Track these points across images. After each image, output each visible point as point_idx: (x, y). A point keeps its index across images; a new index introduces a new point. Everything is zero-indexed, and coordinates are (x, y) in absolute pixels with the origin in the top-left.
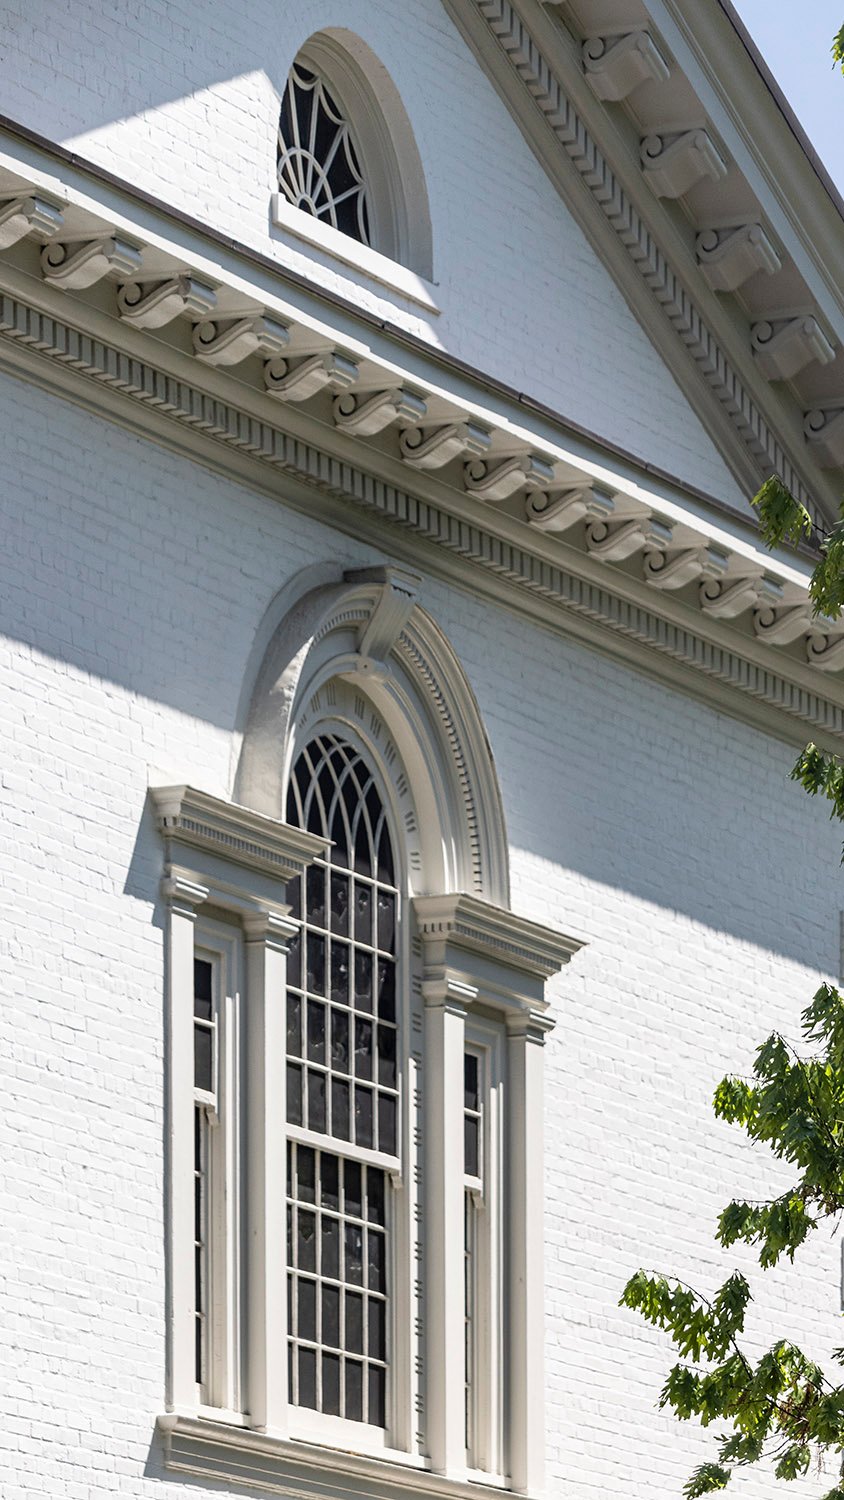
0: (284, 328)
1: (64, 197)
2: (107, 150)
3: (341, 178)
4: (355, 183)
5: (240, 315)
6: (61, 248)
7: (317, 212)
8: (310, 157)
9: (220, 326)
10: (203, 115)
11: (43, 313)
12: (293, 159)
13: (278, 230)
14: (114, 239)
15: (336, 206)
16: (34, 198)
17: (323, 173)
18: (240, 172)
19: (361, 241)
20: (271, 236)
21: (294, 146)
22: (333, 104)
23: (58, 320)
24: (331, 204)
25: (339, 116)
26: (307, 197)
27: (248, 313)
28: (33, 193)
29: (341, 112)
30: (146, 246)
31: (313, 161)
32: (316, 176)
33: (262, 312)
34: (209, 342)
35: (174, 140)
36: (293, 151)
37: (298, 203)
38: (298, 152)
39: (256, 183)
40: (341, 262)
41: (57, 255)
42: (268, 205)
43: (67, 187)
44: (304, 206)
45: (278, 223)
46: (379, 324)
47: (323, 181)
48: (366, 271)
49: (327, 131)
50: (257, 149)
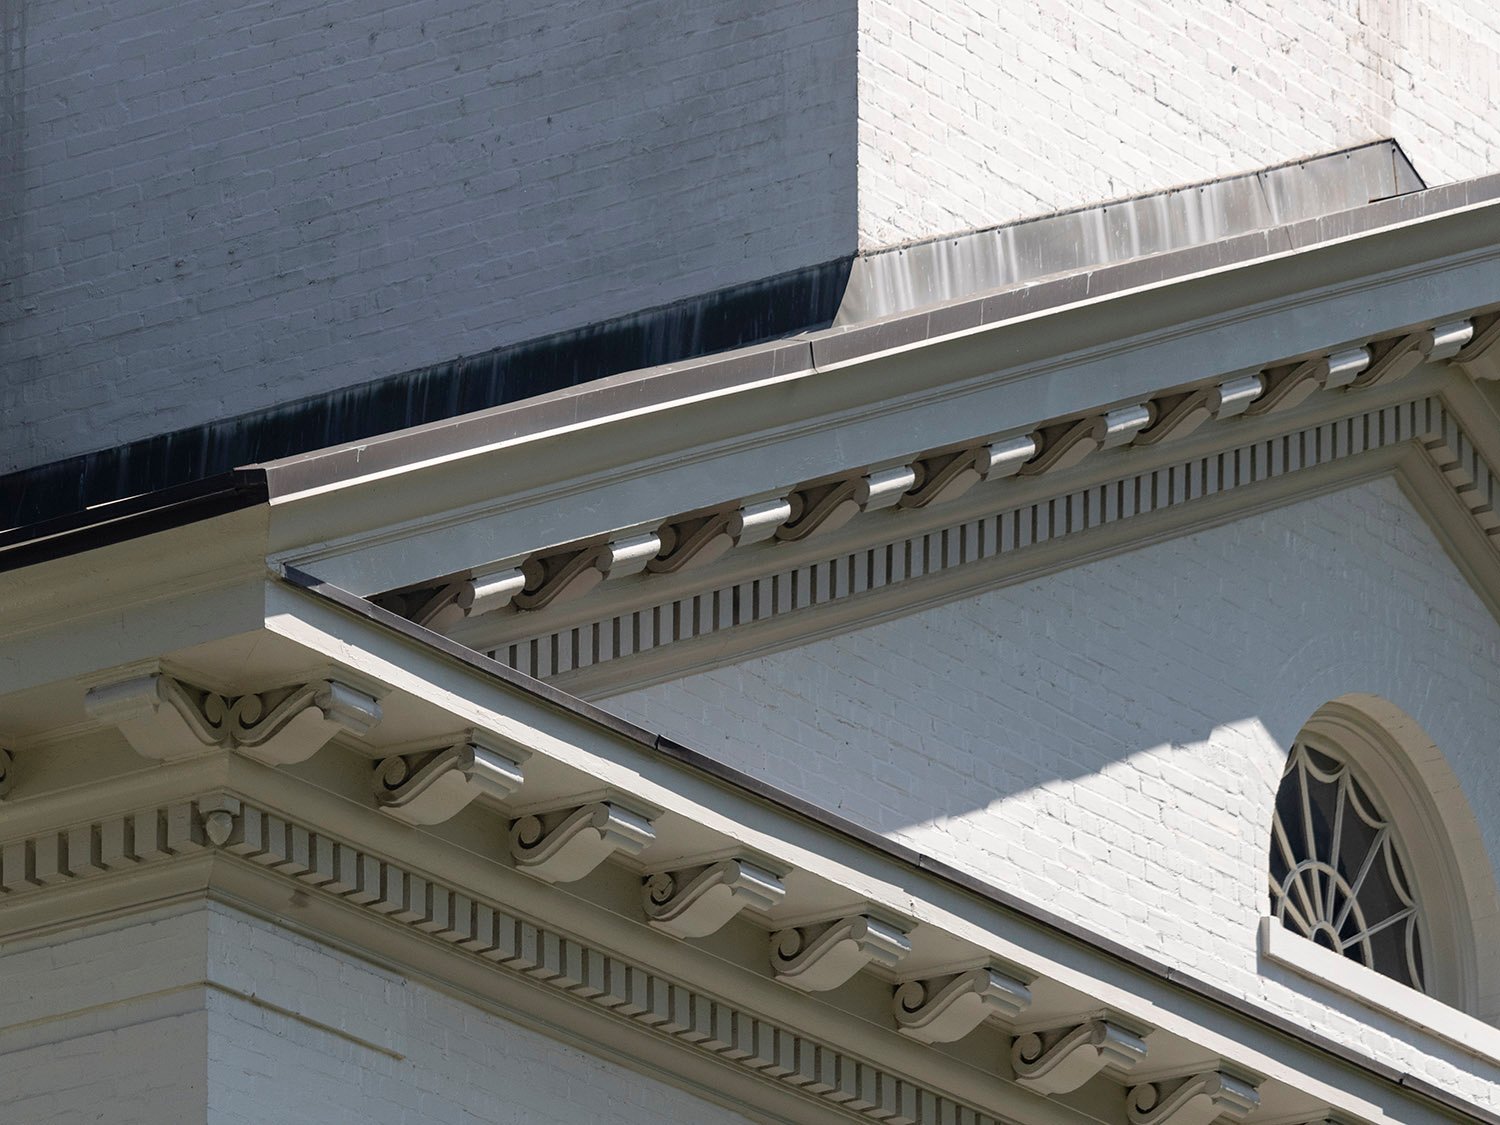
0: (1253, 1087)
1: (910, 913)
2: (1009, 862)
3: (1383, 898)
4: (1402, 907)
5: (1187, 1072)
6: (919, 985)
7: (1340, 945)
8: (1332, 871)
9: (1163, 1088)
10: (1155, 813)
11: (901, 1077)
12: (1306, 876)
13: (1270, 965)
14: (989, 969)
15: (1371, 937)
16: (866, 916)
17: (1351, 894)
18: (1213, 889)
19: (1410, 984)
20: (1260, 972)
21: (1309, 858)
22: (1366, 798)
23: (923, 1086)
24: (1364, 936)
25: (1378, 818)
26: (1328, 927)
27: (1198, 1067)
28: (863, 909)
29: (1380, 811)
30: (1037, 977)
31: (1336, 878)
32: (1340, 899)
33: (1217, 1065)
34: (1149, 1111)
35: (1111, 847)
36: (1306, 865)
37: (1312, 933)
38: (1314, 866)
39: (1238, 903)
40: (1369, 1008)
41: (914, 996)
42: (1255, 933)
43: (914, 899)
44: (1322, 939)
45: (1273, 956)
46: (1394, 1079)
47: (1353, 903)
48: (1406, 1019)
49: (1362, 836)
50: (1239, 858)
